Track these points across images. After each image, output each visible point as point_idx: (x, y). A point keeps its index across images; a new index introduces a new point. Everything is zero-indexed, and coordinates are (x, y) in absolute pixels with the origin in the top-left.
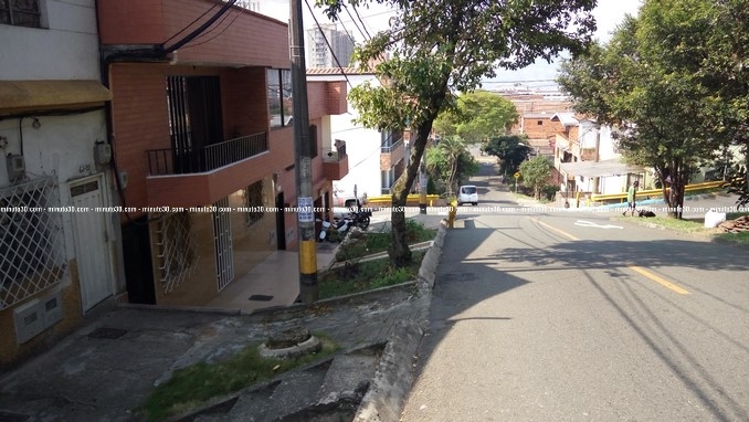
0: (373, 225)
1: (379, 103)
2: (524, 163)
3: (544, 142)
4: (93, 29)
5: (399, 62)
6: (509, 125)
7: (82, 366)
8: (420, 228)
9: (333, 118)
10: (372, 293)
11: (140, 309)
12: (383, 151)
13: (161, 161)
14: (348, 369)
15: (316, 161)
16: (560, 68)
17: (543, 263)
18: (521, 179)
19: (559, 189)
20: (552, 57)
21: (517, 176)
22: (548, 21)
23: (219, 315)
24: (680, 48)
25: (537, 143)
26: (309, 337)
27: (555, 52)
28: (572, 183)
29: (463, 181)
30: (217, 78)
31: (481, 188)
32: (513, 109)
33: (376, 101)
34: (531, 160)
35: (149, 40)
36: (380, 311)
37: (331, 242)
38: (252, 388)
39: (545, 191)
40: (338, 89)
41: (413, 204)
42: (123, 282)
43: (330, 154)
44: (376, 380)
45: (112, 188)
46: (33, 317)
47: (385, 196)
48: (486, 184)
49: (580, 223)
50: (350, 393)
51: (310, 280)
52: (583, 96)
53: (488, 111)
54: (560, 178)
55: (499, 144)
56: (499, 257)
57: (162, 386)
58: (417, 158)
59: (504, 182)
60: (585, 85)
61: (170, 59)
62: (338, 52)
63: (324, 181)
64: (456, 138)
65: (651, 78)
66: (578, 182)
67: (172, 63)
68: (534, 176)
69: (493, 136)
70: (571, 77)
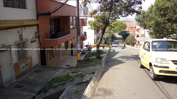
0: (92, 51)
1: (94, 25)
2: (128, 37)
3: (133, 33)
4: (36, 9)
5: (99, 16)
6: (124, 28)
7: (33, 77)
9: (84, 27)
10: (92, 64)
11: (44, 67)
12: (95, 34)
13: (48, 36)
14: (88, 76)
17: (129, 59)
18: (127, 41)
19: (136, 43)
20: (132, 15)
21: (126, 40)
22: (132, 7)
23: (60, 68)
24: (162, 12)
25: (131, 33)
26: (80, 72)
27: (133, 14)
29: (113, 41)
30: (59, 18)
31: (117, 43)
32: (125, 25)
33: (94, 24)
34: (129, 37)
35: (47, 11)
36: (94, 68)
37: (83, 54)
38: (69, 80)
39: (132, 44)
40: (85, 20)
41: (101, 46)
42: (40, 61)
43: (83, 35)
44: (93, 77)
45: (39, 42)
46: (23, 67)
47: (95, 44)
48: (119, 42)
49: (139, 51)
50: (88, 80)
51: (79, 61)
52: (141, 23)
53: (120, 25)
54: (136, 41)
55: (122, 33)
56: (119, 58)
57: (50, 81)
58: (102, 36)
59: (123, 42)
60: (141, 20)
61: (51, 15)
62: (84, 11)
63: (81, 41)
64: (112, 31)
65: (155, 19)
66: (140, 42)
67: (52, 16)
68: (130, 40)
69: (121, 31)
70: (138, 18)
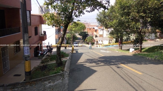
0: (53, 52)
2: (87, 38)
3: (91, 33)
6: (84, 29)
8: (65, 53)
9: (43, 25)
12: (56, 34)
15: (37, 36)
16: (97, 16)
19: (95, 43)
20: (99, 10)
21: (86, 40)
24: (126, 11)
25: (90, 33)
28: (97, 42)
29: (74, 41)
31: (78, 43)
32: (85, 26)
34: (89, 37)
39: (92, 43)
41: (63, 46)
43: (42, 34)
49: (101, 51)
51: (28, 74)
52: (102, 22)
53: (80, 26)
54: (95, 41)
55: (82, 33)
56: (86, 62)
59: (83, 41)
60: (102, 20)
63: (40, 41)
64: (73, 32)
65: (119, 18)
66: (99, 42)
68: (89, 40)
69: (80, 32)
70: (99, 18)
